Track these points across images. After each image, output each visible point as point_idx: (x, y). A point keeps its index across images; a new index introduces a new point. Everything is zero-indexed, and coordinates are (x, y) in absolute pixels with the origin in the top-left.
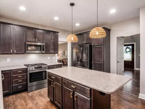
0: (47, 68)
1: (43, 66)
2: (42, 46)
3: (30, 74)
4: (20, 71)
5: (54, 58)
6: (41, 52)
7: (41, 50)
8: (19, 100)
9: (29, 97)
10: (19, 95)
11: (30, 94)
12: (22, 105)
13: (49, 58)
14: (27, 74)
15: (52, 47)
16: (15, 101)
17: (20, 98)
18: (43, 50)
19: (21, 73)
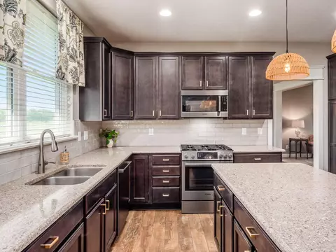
0: (232, 159)
1: (219, 152)
2: (220, 97)
3: (187, 168)
4: (166, 158)
5: (260, 131)
6: (218, 115)
7: (217, 110)
8: (159, 224)
9: (179, 226)
10: (163, 213)
11: (185, 218)
12: (158, 239)
13: (244, 131)
14: (181, 168)
15: (251, 99)
16: (150, 225)
17: (163, 221)
18: (224, 109)
19: (167, 163)
